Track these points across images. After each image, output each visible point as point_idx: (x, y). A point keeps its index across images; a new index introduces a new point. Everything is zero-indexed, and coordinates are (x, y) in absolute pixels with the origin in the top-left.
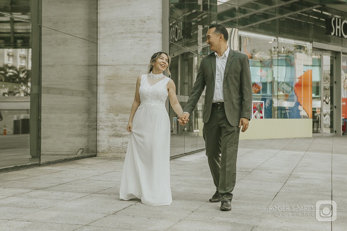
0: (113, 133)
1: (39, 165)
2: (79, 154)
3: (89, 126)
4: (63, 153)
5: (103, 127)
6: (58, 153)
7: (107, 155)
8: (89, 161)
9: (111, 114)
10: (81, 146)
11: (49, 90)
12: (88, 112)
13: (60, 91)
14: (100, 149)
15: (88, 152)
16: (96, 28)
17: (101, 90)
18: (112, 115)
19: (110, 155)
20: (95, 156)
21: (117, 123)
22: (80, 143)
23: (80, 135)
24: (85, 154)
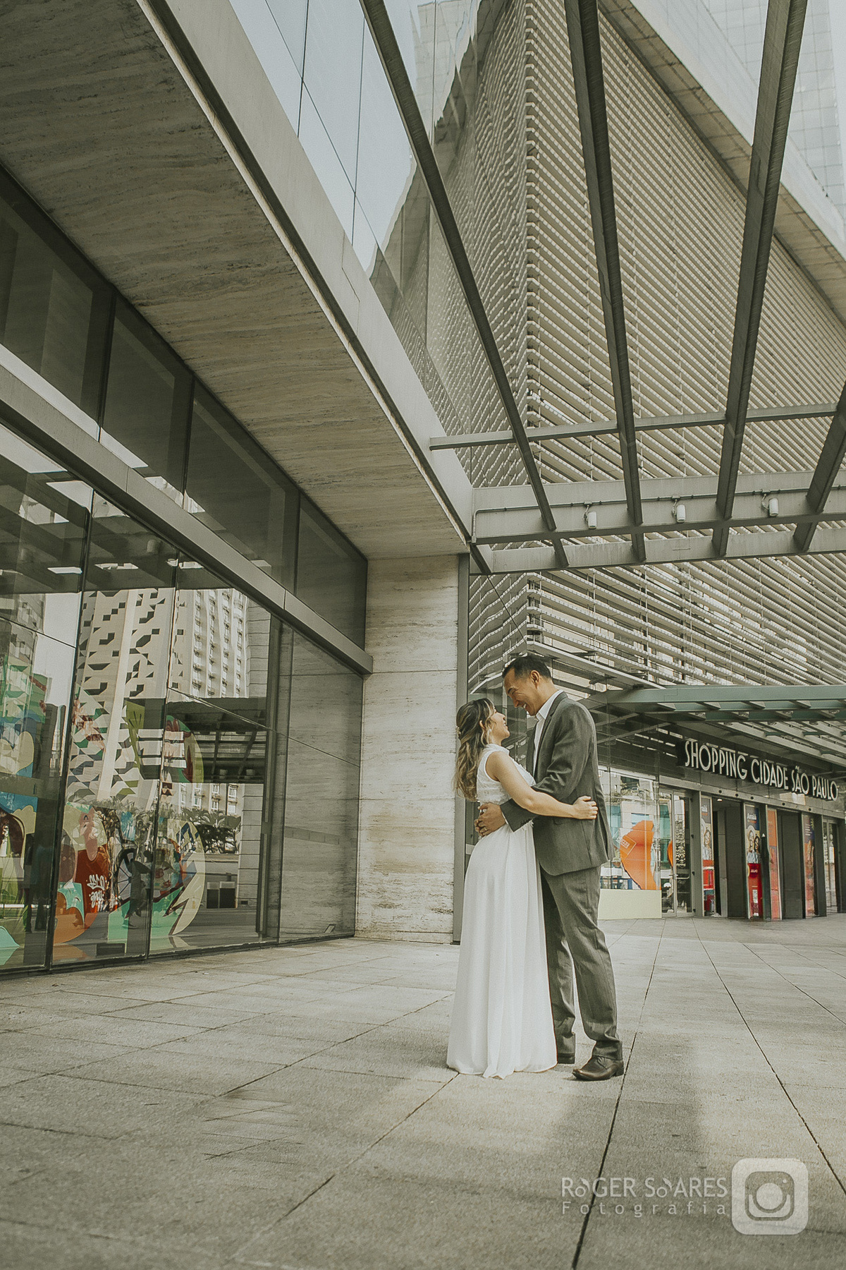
0: (380, 901)
1: (277, 945)
2: (328, 932)
3: (344, 891)
4: (304, 931)
5: (365, 892)
6: (297, 931)
7: (370, 935)
8: (346, 943)
9: (377, 873)
10: (331, 920)
11: (294, 832)
12: (342, 870)
13: (308, 835)
14: (359, 926)
15: (341, 930)
16: (358, 745)
17: (363, 836)
18: (378, 875)
19: (374, 935)
20: (353, 936)
21: (386, 886)
22: (329, 915)
23: (330, 905)
24: (338, 933)
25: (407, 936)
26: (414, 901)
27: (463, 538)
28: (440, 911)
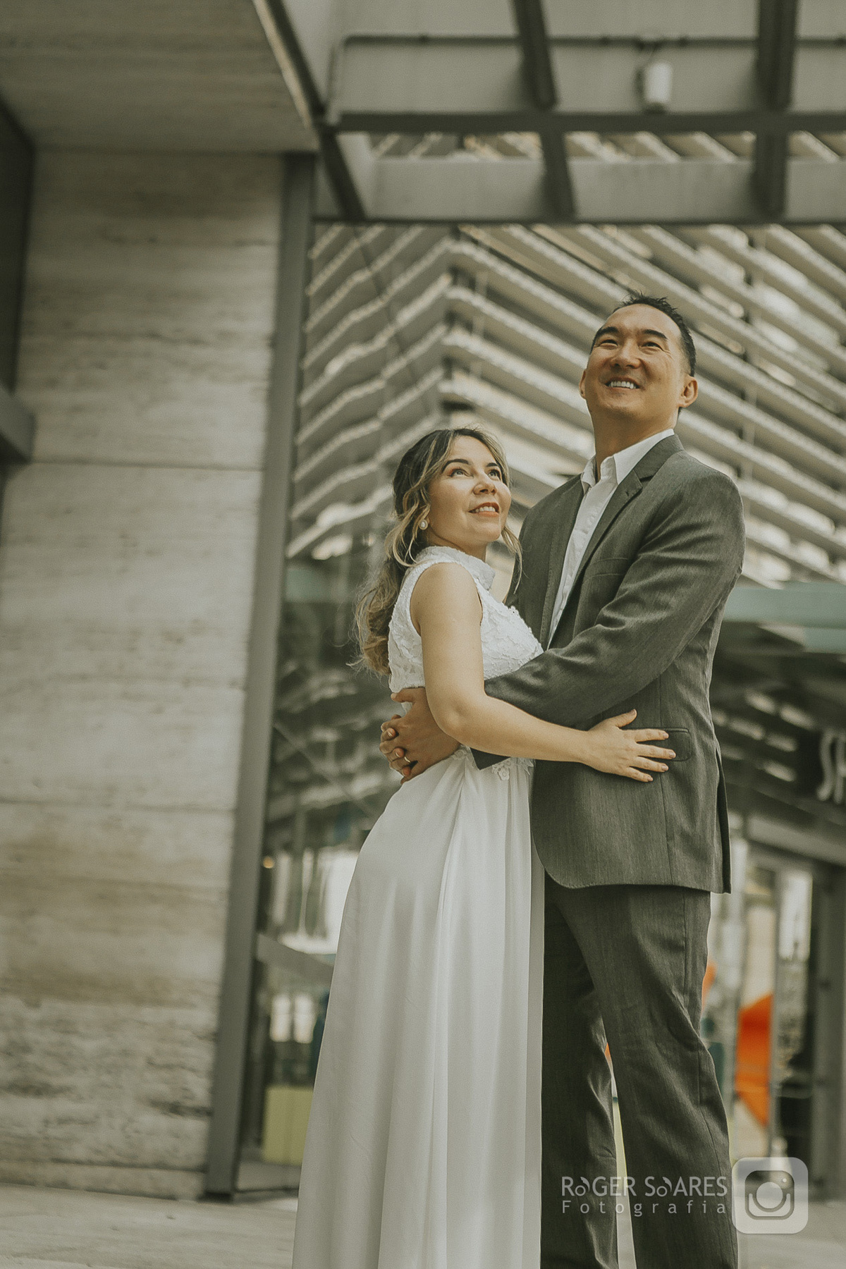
0: (12, 1076)
25: (78, 1175)
26: (106, 1078)
27: (302, 105)
28: (175, 1109)
